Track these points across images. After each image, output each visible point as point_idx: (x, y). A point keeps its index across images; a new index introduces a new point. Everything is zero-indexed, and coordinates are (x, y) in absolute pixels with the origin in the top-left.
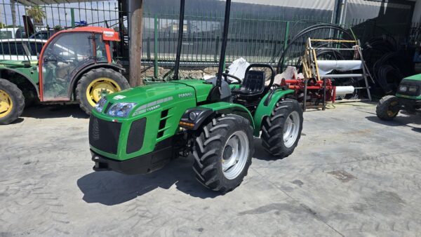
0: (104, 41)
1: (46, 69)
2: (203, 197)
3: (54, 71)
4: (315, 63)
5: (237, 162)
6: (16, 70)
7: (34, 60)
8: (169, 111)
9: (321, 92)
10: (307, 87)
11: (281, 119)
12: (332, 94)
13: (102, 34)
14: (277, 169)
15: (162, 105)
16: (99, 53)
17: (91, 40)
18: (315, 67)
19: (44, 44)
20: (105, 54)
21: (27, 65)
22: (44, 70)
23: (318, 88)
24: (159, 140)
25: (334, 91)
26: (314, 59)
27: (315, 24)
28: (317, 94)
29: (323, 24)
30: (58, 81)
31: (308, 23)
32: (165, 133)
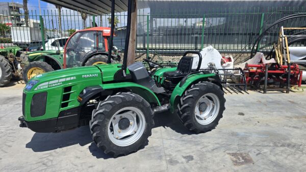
0: (104, 36)
1: (69, 55)
2: (98, 157)
3: (74, 57)
4: (286, 50)
5: (135, 133)
6: (52, 57)
7: (62, 49)
8: (72, 88)
9: (286, 76)
10: (267, 71)
11: (191, 99)
12: (298, 78)
13: (102, 31)
14: (184, 142)
15: (63, 83)
16: (100, 45)
17: (95, 36)
18: (286, 53)
19: (67, 39)
20: (104, 45)
21: (58, 53)
22: (67, 56)
23: (282, 72)
24: (62, 109)
25: (301, 75)
26: (286, 46)
27: (293, 13)
28: (281, 78)
29: (302, 13)
30: (77, 63)
31: (285, 13)
32: (69, 104)
